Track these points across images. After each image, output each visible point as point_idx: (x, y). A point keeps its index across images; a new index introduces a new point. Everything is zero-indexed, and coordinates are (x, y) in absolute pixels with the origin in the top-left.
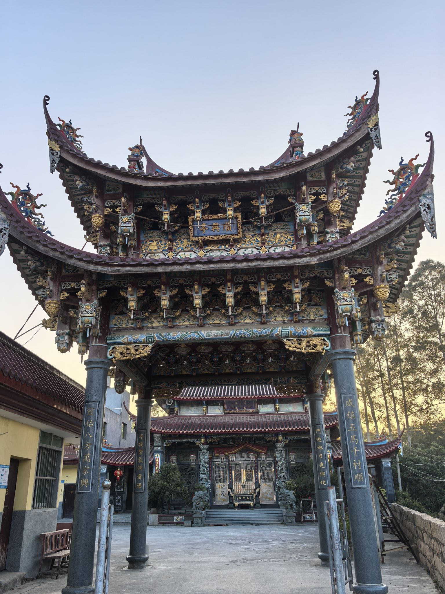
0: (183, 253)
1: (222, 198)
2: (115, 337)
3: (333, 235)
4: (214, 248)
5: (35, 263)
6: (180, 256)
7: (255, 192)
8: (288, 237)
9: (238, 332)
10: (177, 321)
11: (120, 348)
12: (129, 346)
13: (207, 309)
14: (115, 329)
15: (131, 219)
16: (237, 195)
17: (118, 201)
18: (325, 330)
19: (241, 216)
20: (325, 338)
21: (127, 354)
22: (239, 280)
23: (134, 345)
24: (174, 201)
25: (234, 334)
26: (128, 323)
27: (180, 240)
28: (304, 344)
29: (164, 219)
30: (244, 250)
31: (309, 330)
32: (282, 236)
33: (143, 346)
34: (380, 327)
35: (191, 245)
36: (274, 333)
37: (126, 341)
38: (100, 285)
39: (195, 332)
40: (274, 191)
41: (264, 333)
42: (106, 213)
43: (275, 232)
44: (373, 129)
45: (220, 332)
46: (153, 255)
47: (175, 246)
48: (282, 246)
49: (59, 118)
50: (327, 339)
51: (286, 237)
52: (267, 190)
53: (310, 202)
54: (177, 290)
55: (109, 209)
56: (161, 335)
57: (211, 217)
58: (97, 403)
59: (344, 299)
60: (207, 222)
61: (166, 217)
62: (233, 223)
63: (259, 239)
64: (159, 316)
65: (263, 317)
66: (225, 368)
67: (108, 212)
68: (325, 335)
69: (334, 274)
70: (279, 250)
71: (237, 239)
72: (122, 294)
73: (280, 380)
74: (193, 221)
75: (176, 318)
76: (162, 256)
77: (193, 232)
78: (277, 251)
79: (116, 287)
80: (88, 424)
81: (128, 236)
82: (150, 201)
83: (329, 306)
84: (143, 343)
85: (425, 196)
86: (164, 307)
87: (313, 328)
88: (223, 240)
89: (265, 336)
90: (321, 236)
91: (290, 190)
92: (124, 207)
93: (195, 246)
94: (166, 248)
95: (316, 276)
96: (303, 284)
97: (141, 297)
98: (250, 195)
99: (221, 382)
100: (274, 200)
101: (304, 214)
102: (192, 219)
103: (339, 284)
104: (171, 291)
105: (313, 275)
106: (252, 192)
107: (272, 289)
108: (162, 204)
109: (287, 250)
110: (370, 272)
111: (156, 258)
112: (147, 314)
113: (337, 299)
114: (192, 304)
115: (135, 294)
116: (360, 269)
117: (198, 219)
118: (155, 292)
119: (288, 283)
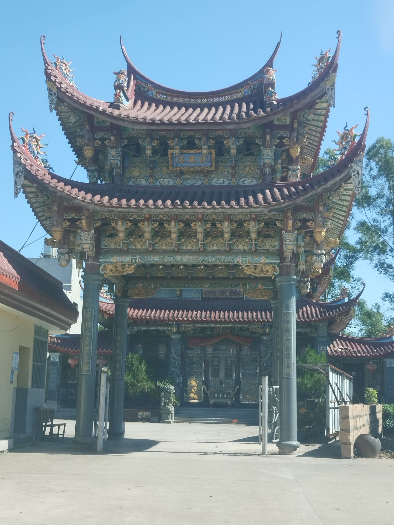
0: (162, 180)
1: (198, 136)
2: (106, 257)
3: (294, 172)
4: (190, 177)
5: (43, 197)
6: (159, 182)
7: (227, 133)
8: (255, 170)
9: (206, 258)
10: (157, 245)
11: (111, 267)
12: (118, 265)
13: (182, 237)
14: (105, 249)
15: (118, 153)
16: (211, 134)
17: (107, 134)
18: (276, 260)
19: (214, 152)
20: (276, 266)
21: (115, 271)
22: (208, 218)
23: (121, 264)
24: (156, 136)
25: (203, 260)
26: (116, 245)
27: (159, 168)
28: (258, 270)
29: (147, 154)
30: (216, 180)
31: (263, 259)
32: (251, 169)
33: (129, 265)
34: (319, 259)
35: (170, 173)
36: (235, 260)
37: (115, 261)
38: (95, 216)
39: (171, 257)
40: (244, 132)
41: (227, 260)
42: (96, 145)
43: (244, 164)
44: (330, 90)
45: (191, 257)
46: (136, 180)
47: (156, 174)
48: (250, 178)
51: (254, 170)
52: (238, 132)
53: (274, 147)
54: (158, 224)
55: (99, 141)
56: (143, 257)
57: (188, 152)
58: (93, 309)
59: (288, 240)
60: (184, 155)
61: (149, 152)
62: (207, 157)
63: (230, 171)
64: (142, 241)
65: (227, 247)
66: (198, 272)
67: (98, 144)
68: (275, 263)
69: (283, 218)
70: (247, 182)
71: (211, 171)
72: (113, 225)
73: (248, 285)
74: (172, 154)
75: (156, 243)
76: (143, 182)
77: (172, 163)
78: (245, 182)
79: (108, 218)
80: (87, 325)
81: (115, 168)
82: (135, 135)
83: (281, 239)
84: (129, 263)
85: (356, 163)
86: (147, 238)
87: (266, 258)
88: (198, 171)
89: (228, 262)
90: (284, 171)
91: (258, 132)
92: (113, 144)
93: (174, 174)
94: (148, 175)
95: (270, 218)
96: (259, 224)
97: (128, 228)
98: (223, 135)
99: (194, 285)
100: (244, 140)
101: (267, 157)
102: (171, 153)
103: (287, 227)
104: (153, 225)
105: (268, 217)
106: (225, 132)
107: (234, 227)
108: (145, 139)
109: (255, 182)
110: (312, 217)
111: (138, 183)
112: (132, 240)
113: (283, 239)
114: (170, 236)
115: (124, 226)
116: (304, 214)
117: (177, 155)
118: (140, 225)
119: (248, 222)
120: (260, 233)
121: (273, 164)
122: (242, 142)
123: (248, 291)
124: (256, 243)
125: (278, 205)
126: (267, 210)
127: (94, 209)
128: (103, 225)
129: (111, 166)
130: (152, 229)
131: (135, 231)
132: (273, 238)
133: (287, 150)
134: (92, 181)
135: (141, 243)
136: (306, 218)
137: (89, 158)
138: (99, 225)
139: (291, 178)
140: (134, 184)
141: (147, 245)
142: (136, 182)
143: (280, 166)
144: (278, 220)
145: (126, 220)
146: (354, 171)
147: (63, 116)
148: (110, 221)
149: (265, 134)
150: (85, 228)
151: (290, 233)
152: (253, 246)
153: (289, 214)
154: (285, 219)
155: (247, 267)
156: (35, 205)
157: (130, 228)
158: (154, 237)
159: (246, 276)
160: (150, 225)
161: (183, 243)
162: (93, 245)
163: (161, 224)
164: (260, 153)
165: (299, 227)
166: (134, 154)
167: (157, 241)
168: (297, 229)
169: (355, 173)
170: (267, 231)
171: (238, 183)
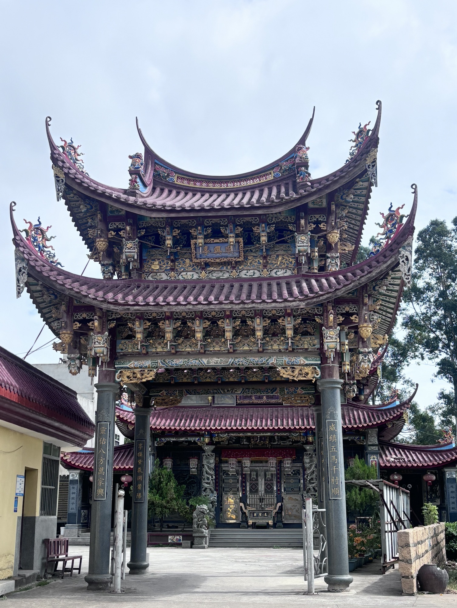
0: (185, 273)
1: (224, 223)
2: (122, 362)
3: (333, 260)
4: (215, 269)
5: (50, 296)
6: (182, 276)
7: (256, 219)
9: (237, 360)
10: (180, 347)
11: (128, 373)
12: (136, 371)
13: (208, 337)
14: (122, 353)
15: (135, 245)
16: (239, 220)
17: (121, 224)
18: (317, 360)
19: (242, 241)
20: (317, 367)
21: (133, 377)
22: (237, 314)
23: (140, 370)
24: (177, 225)
25: (233, 362)
26: (134, 348)
27: (182, 260)
28: (296, 372)
29: (167, 245)
30: (246, 271)
31: (302, 360)
32: (284, 258)
33: (148, 370)
34: (367, 358)
35: (193, 266)
36: (269, 362)
37: (132, 366)
38: (109, 316)
39: (196, 359)
40: (275, 218)
41: (260, 361)
42: (110, 236)
43: (277, 253)
44: (371, 166)
45: (219, 360)
46: (155, 274)
47: (177, 266)
48: (283, 268)
49: (61, 138)
51: (288, 259)
52: (268, 217)
53: (309, 233)
54: (180, 323)
55: (113, 232)
56: (165, 361)
57: (213, 241)
58: (109, 423)
59: (330, 337)
60: (209, 245)
61: (169, 242)
62: (235, 246)
63: (261, 261)
64: (163, 342)
65: (259, 346)
66: (229, 376)
67: (112, 235)
68: (316, 365)
69: (323, 312)
70: (280, 273)
71: (239, 262)
72: (130, 325)
73: (287, 390)
74: (196, 244)
75: (179, 344)
76: (164, 277)
77: (195, 254)
78: (278, 273)
79: (124, 318)
80: (102, 441)
81: (132, 261)
82: (154, 225)
83: (321, 337)
84: (148, 368)
85: (404, 248)
86: (168, 339)
87: (306, 358)
88: (225, 262)
89: (261, 364)
90: (321, 260)
91: (290, 217)
92: (129, 234)
93: (198, 266)
94: (168, 268)
95: (308, 312)
96: (295, 320)
97: (147, 328)
98: (252, 221)
99: (224, 392)
100: (275, 226)
101: (302, 245)
102: (194, 243)
103: (327, 322)
104: (175, 324)
105: (305, 312)
106: (253, 218)
107: (268, 324)
108: (165, 228)
109: (289, 273)
110: (356, 310)
111: (158, 278)
112: (151, 341)
113: (324, 336)
114: (194, 336)
115: (142, 326)
116: (347, 307)
117: (200, 245)
118: (160, 324)
119: (283, 318)
120: (297, 330)
121: (309, 252)
122: (273, 229)
123: (286, 396)
124: (293, 341)
125: (317, 297)
126: (304, 304)
127: (108, 308)
128: (117, 326)
129: (127, 259)
130: (174, 328)
131: (155, 332)
132: (311, 335)
133: (325, 237)
134: (106, 277)
135: (163, 345)
136: (349, 311)
137: (102, 251)
138: (114, 325)
139: (330, 267)
140: (153, 278)
141: (169, 348)
142: (156, 277)
143: (317, 254)
144: (317, 315)
145: (144, 319)
146: (402, 257)
147: (72, 206)
148: (127, 320)
149: (298, 219)
150: (98, 330)
151: (332, 330)
152: (290, 345)
153: (330, 308)
154: (325, 314)
155: (283, 370)
156: (42, 306)
157: (149, 329)
158: (177, 338)
159: (283, 379)
160: (172, 324)
161: (210, 343)
162: (108, 349)
163: (184, 323)
164: (293, 241)
165: (341, 322)
166: (153, 245)
167: (180, 342)
168: (339, 325)
169: (403, 259)
170: (305, 328)
171: (271, 275)
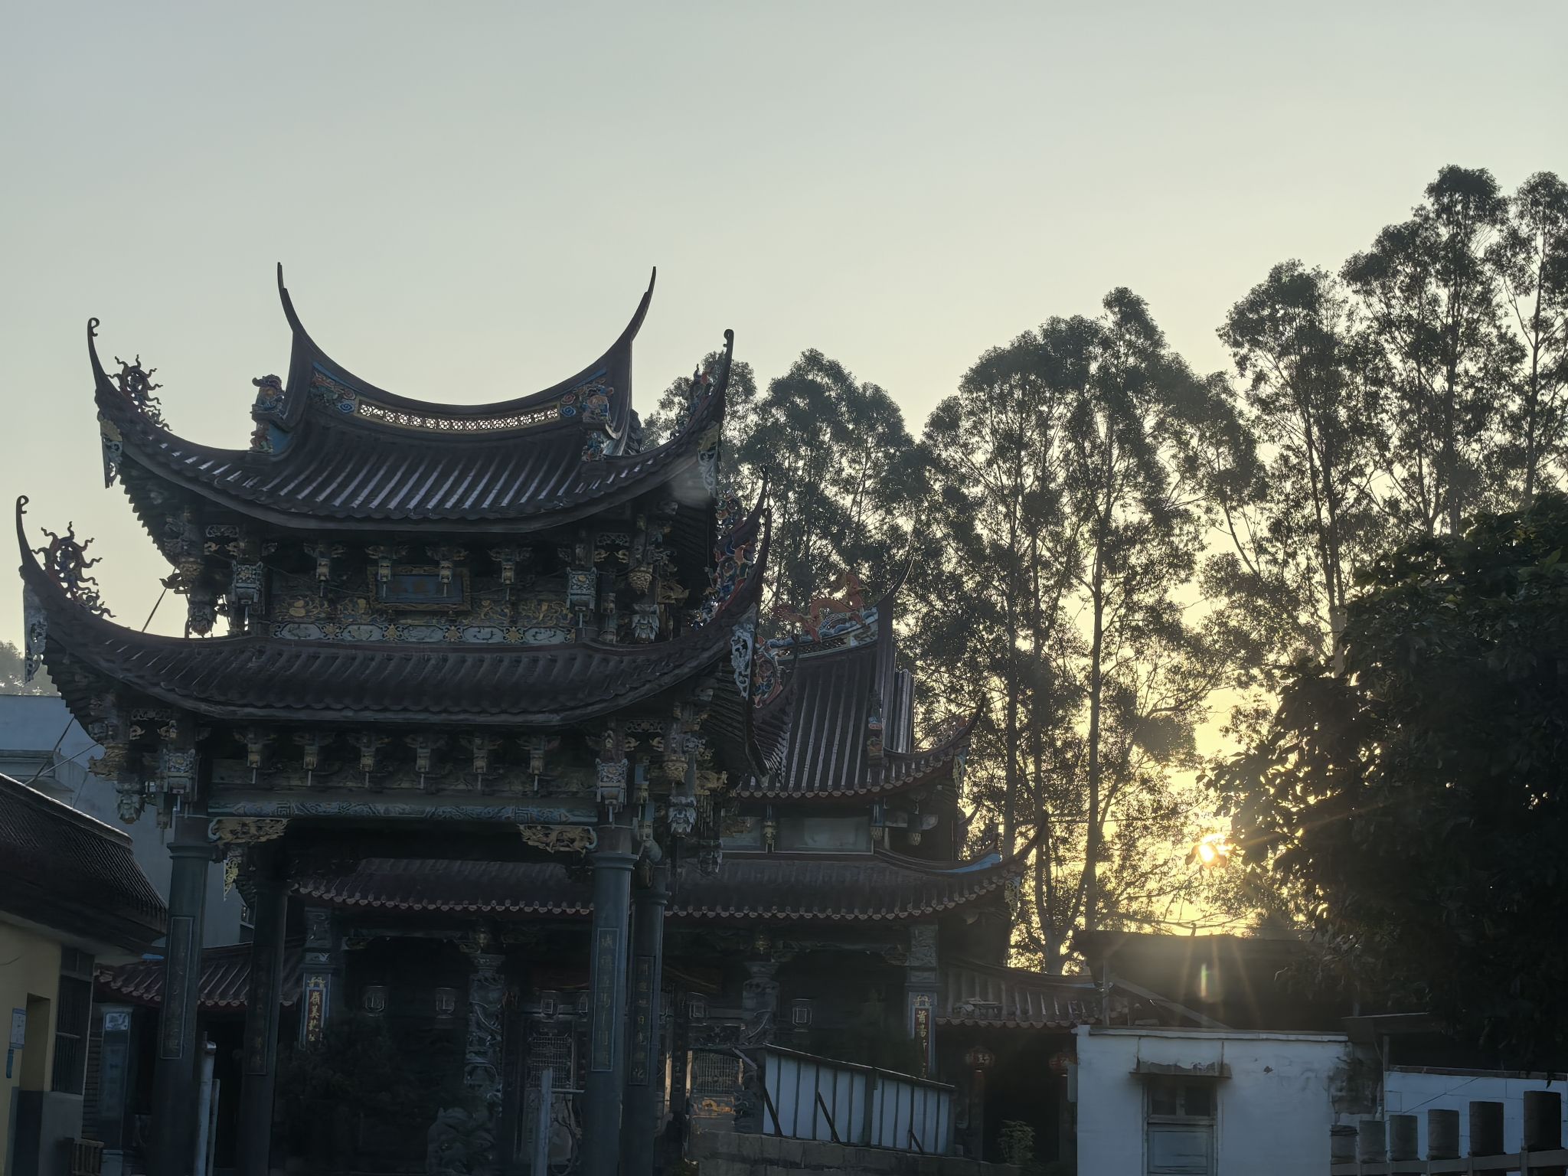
0: (356, 627)
2: (222, 802)
3: (644, 619)
4: (416, 622)
6: (350, 632)
9: (442, 809)
10: (334, 779)
11: (231, 823)
12: (247, 821)
13: (387, 764)
14: (222, 786)
15: (255, 574)
17: (231, 529)
18: (590, 816)
19: (468, 574)
20: (590, 829)
21: (244, 833)
23: (256, 819)
25: (433, 813)
27: (351, 601)
28: (553, 836)
29: (319, 575)
30: (476, 630)
31: (563, 814)
33: (272, 821)
34: (682, 816)
35: (372, 614)
36: (502, 815)
37: (241, 811)
38: (199, 717)
39: (364, 804)
41: (485, 813)
42: (207, 552)
43: (539, 598)
45: (408, 806)
46: (297, 626)
47: (341, 613)
48: (549, 628)
49: (116, 360)
50: (594, 830)
52: (515, 538)
53: (594, 569)
55: (213, 545)
56: (303, 804)
57: (411, 571)
58: (191, 919)
59: (608, 777)
60: (400, 579)
61: (323, 571)
67: (211, 550)
68: (588, 824)
70: (544, 637)
71: (463, 610)
72: (236, 738)
74: (376, 575)
75: (332, 775)
76: (314, 633)
77: (376, 594)
78: (539, 637)
79: (227, 726)
80: (178, 950)
81: (248, 605)
83: (594, 776)
84: (272, 817)
85: (741, 625)
86: (309, 767)
87: (571, 811)
88: (435, 611)
89: (487, 818)
90: (624, 615)
92: (245, 552)
93: (381, 615)
94: (323, 615)
95: (576, 730)
96: (548, 743)
97: (270, 744)
100: (532, 550)
101: (579, 592)
102: (373, 573)
104: (324, 738)
105: (568, 727)
107: (497, 747)
108: (316, 543)
109: (559, 638)
110: (661, 729)
111: (302, 635)
112: (279, 767)
113: (598, 775)
114: (358, 763)
115: (261, 740)
116: (645, 723)
117: (385, 579)
118: (295, 738)
119: (524, 739)
120: (551, 761)
122: (526, 556)
129: (239, 601)
130: (320, 747)
133: (625, 577)
135: (300, 775)
136: (648, 730)
138: (207, 736)
140: (292, 635)
141: (310, 780)
142: (297, 632)
144: (589, 734)
145: (264, 730)
146: (737, 642)
150: (177, 744)
151: (612, 764)
155: (528, 830)
157: (273, 745)
158: (326, 764)
159: (526, 849)
160: (316, 739)
162: (195, 780)
163: (342, 736)
164: (565, 580)
165: (632, 750)
167: (333, 769)
168: (627, 755)
169: (738, 646)
171: (524, 640)
